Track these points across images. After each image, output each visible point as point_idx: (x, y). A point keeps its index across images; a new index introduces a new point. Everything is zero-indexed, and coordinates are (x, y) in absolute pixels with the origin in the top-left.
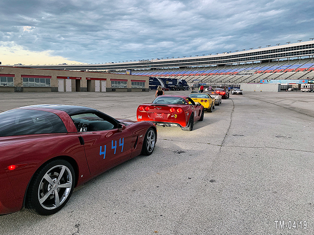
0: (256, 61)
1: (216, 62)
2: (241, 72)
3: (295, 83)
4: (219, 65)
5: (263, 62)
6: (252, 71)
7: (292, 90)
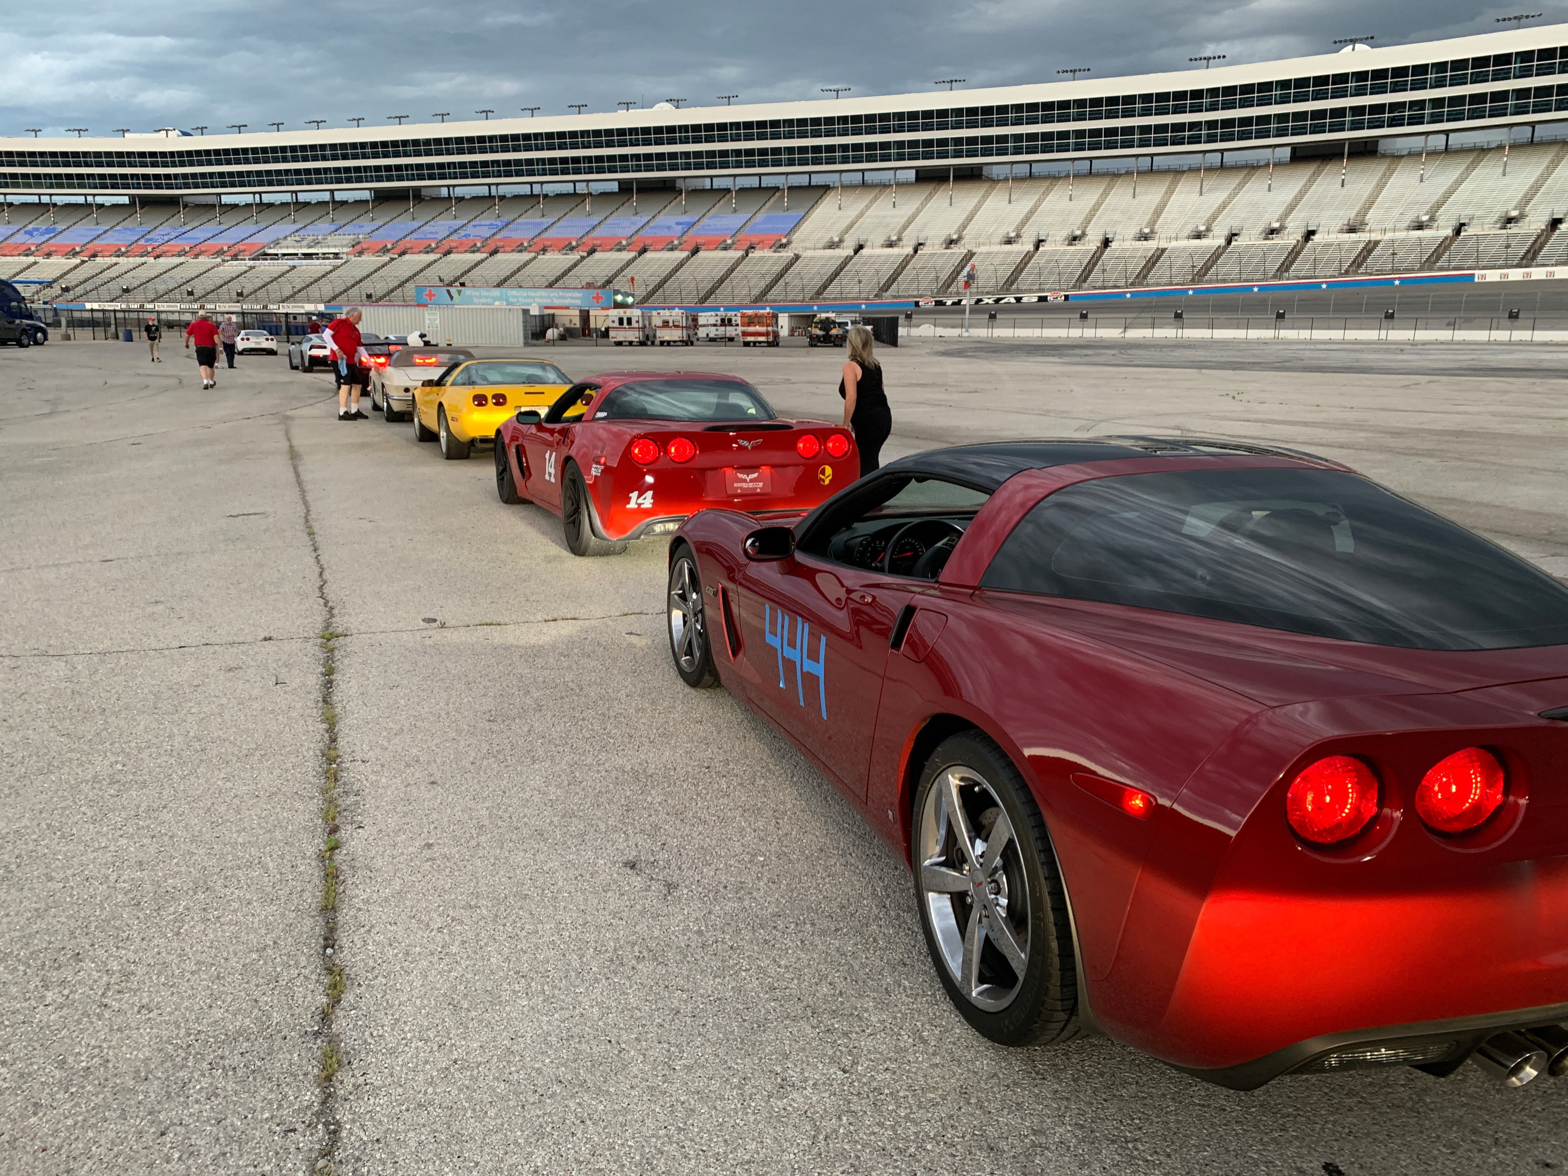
0: (348, 192)
1: (123, 182)
2: (276, 243)
3: (566, 302)
4: (147, 202)
5: (382, 198)
6: (338, 243)
7: (562, 338)
